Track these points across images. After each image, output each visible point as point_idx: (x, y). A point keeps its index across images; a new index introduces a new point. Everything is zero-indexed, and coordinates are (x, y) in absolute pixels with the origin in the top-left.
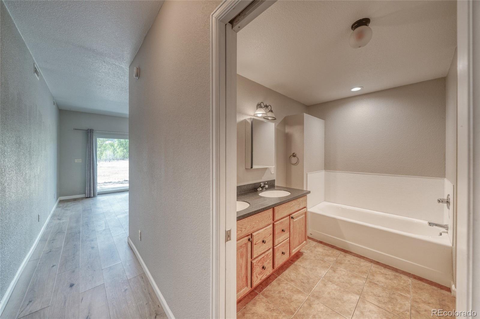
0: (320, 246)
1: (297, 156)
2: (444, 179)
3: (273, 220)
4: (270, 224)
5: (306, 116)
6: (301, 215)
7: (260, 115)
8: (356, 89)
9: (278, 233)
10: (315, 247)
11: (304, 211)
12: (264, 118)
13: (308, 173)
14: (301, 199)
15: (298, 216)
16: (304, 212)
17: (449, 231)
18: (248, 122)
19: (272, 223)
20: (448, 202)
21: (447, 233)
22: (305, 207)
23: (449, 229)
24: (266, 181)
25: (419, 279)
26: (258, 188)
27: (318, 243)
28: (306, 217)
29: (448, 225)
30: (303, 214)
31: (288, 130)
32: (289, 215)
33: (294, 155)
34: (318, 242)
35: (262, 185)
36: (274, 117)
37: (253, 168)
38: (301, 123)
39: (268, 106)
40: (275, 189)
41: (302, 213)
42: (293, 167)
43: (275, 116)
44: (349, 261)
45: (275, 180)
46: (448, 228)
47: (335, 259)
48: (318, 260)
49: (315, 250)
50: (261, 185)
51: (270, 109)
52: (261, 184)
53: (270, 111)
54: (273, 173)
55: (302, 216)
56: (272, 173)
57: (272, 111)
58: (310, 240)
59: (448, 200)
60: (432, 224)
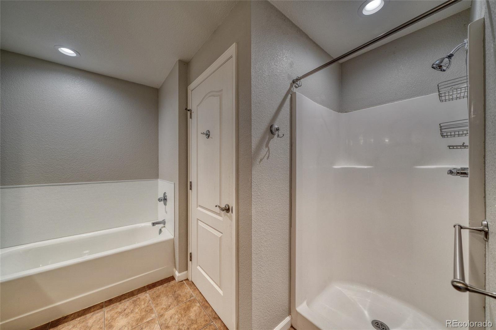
2: (157, 180)
17: (166, 225)
20: (165, 199)
21: (164, 227)
29: (165, 220)
46: (165, 222)
59: (166, 198)
60: (154, 224)
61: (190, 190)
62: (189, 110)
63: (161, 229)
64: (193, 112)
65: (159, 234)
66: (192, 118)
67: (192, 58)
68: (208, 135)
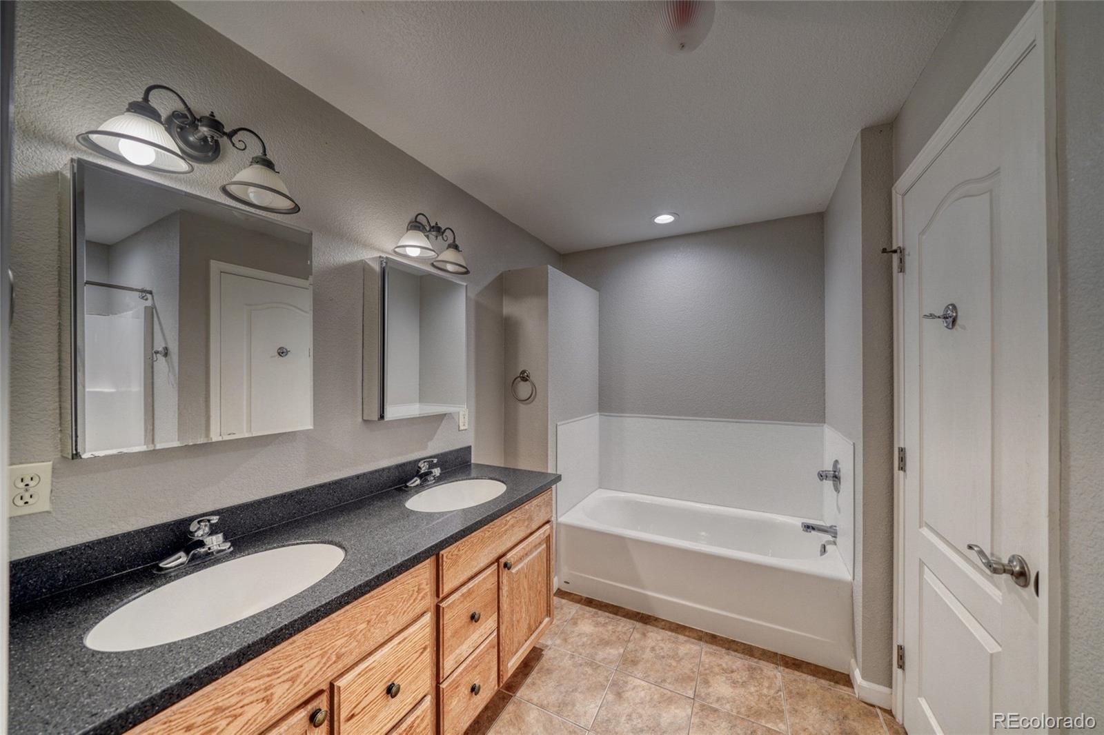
0: (588, 615)
1: (532, 378)
2: (823, 426)
3: (438, 596)
4: (422, 614)
5: (554, 274)
6: (536, 546)
7: (414, 252)
8: (664, 219)
9: (455, 633)
10: (574, 622)
11: (544, 533)
12: (433, 265)
13: (558, 424)
14: (535, 502)
15: (526, 554)
16: (543, 537)
17: (838, 539)
18: (372, 269)
19: (433, 609)
20: (836, 478)
21: (835, 543)
22: (548, 522)
23: (838, 536)
24: (434, 457)
25: (794, 664)
26: (409, 481)
27: (583, 606)
28: (548, 548)
29: (835, 526)
30: (540, 544)
31: (510, 308)
32: (497, 560)
33: (524, 378)
34: (582, 604)
35: (424, 468)
36: (464, 264)
37: (386, 419)
38: (541, 291)
39: (445, 230)
40: (469, 474)
41: (538, 541)
42: (522, 408)
43: (467, 265)
44: (653, 649)
45: (470, 447)
46: (836, 533)
47: (621, 651)
48: (581, 665)
49: (573, 632)
50: (420, 468)
51: (451, 241)
52: (421, 464)
53: (449, 246)
54: (465, 428)
55: (539, 550)
56: (462, 428)
57: (456, 247)
58: (564, 601)
59: (837, 473)
60: (808, 527)
61: (901, 473)
62: (895, 251)
63: (825, 546)
64: (909, 255)
65: (821, 555)
66: (907, 270)
67: (904, 105)
68: (951, 318)
